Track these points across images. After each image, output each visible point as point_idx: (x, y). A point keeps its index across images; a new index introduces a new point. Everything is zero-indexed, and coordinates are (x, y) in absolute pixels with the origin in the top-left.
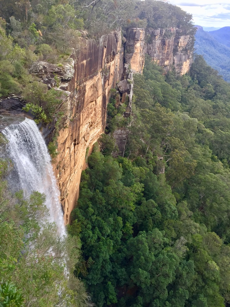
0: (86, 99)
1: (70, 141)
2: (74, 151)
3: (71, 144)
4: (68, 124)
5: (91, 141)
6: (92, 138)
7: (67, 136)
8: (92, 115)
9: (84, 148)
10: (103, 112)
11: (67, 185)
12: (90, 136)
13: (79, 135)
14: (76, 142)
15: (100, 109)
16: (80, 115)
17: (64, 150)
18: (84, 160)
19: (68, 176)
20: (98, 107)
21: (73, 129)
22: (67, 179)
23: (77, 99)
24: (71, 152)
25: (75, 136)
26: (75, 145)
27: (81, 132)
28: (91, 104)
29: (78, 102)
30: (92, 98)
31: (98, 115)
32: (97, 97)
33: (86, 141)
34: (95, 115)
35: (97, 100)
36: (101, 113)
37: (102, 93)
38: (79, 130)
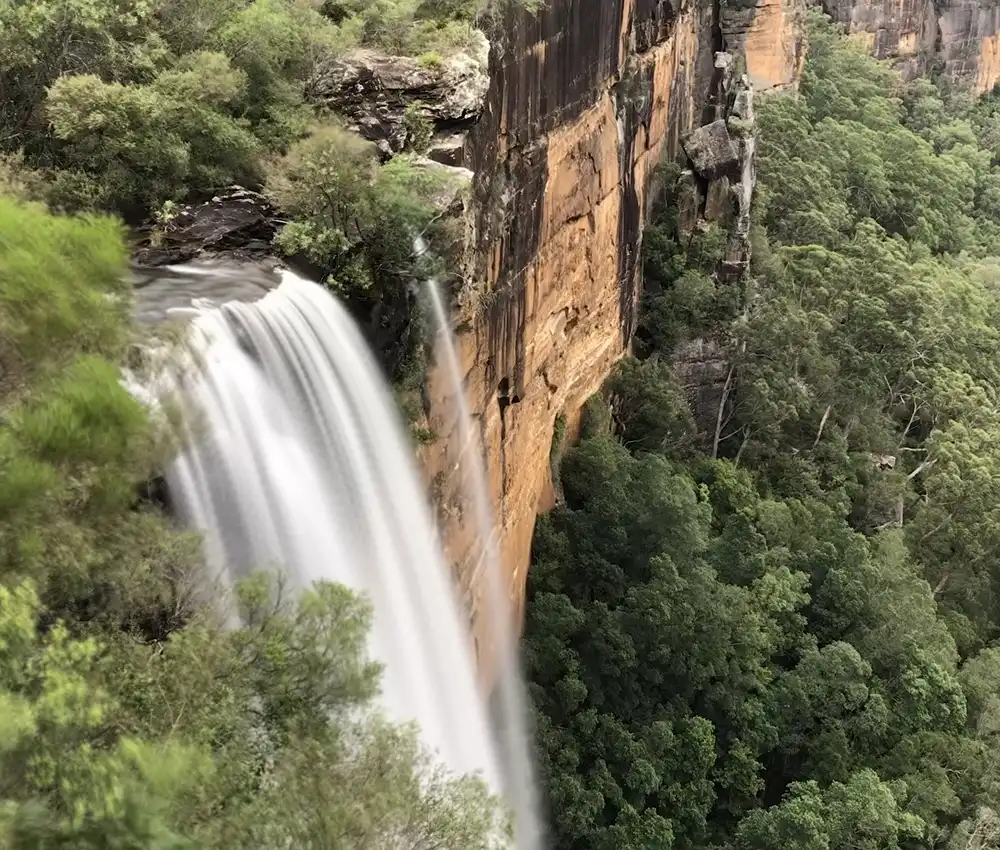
0: (550, 207)
1: (482, 386)
2: (499, 430)
3: (487, 400)
4: (474, 316)
5: (576, 390)
6: (578, 374)
7: (468, 365)
8: (576, 277)
9: (543, 419)
10: (625, 259)
11: (474, 578)
12: (569, 368)
13: (520, 360)
14: (511, 391)
15: (612, 251)
16: (523, 278)
17: (457, 426)
18: (544, 469)
19: (476, 536)
20: (602, 243)
21: (494, 334)
22: (473, 551)
23: (509, 207)
24: (486, 435)
25: (505, 365)
26: (503, 403)
27: (528, 348)
28: (571, 227)
29: (515, 222)
30: (575, 202)
31: (602, 274)
32: (595, 199)
33: (554, 389)
34: (590, 276)
35: (595, 213)
36: (613, 268)
37: (620, 183)
38: (522, 341)
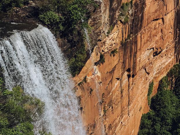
0: (147, 15)
1: (121, 70)
2: (127, 85)
3: (122, 74)
6: (158, 70)
7: (116, 63)
8: (157, 38)
9: (145, 83)
10: (176, 34)
11: (117, 130)
13: (135, 63)
14: (131, 72)
15: (172, 30)
16: (136, 37)
17: (111, 81)
18: (145, 99)
19: (118, 117)
20: (167, 27)
21: (125, 55)
22: (117, 121)
24: (122, 86)
25: (130, 64)
26: (129, 76)
27: (138, 60)
28: (155, 22)
29: (133, 20)
30: (156, 14)
31: (167, 38)
32: (164, 14)
33: (148, 74)
34: (162, 38)
35: (165, 18)
36: (172, 36)
37: (175, 9)
38: (136, 57)
